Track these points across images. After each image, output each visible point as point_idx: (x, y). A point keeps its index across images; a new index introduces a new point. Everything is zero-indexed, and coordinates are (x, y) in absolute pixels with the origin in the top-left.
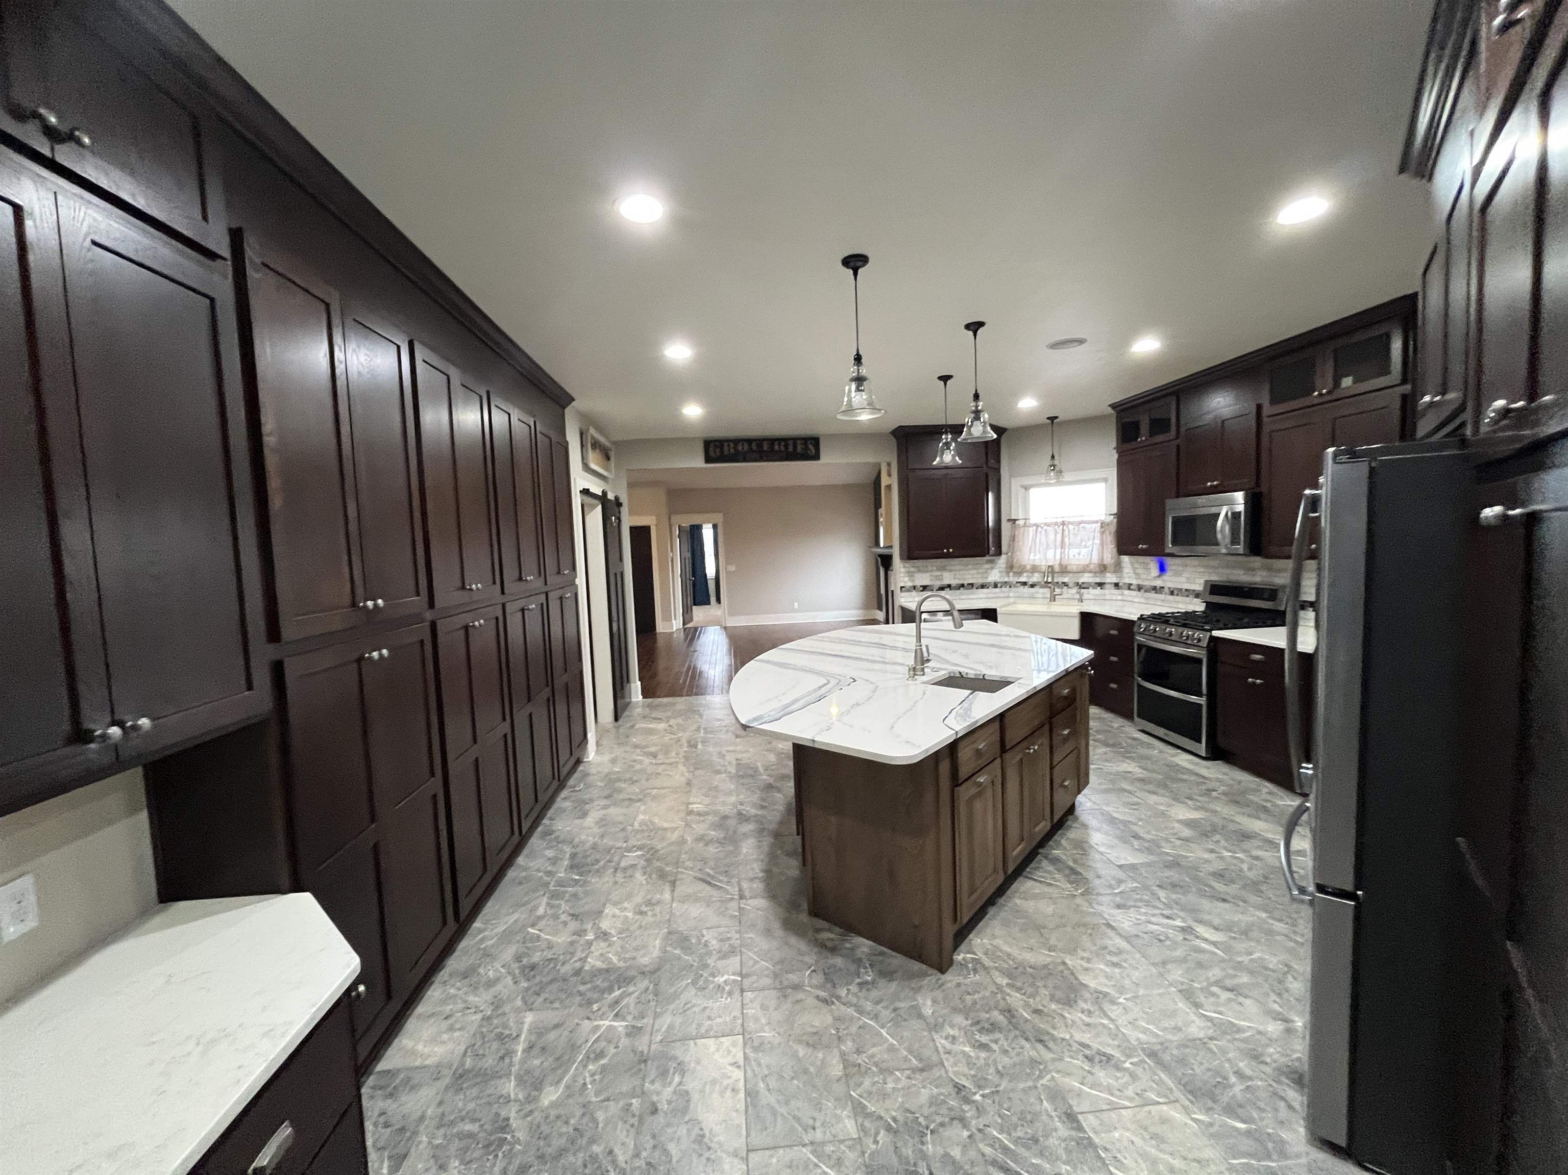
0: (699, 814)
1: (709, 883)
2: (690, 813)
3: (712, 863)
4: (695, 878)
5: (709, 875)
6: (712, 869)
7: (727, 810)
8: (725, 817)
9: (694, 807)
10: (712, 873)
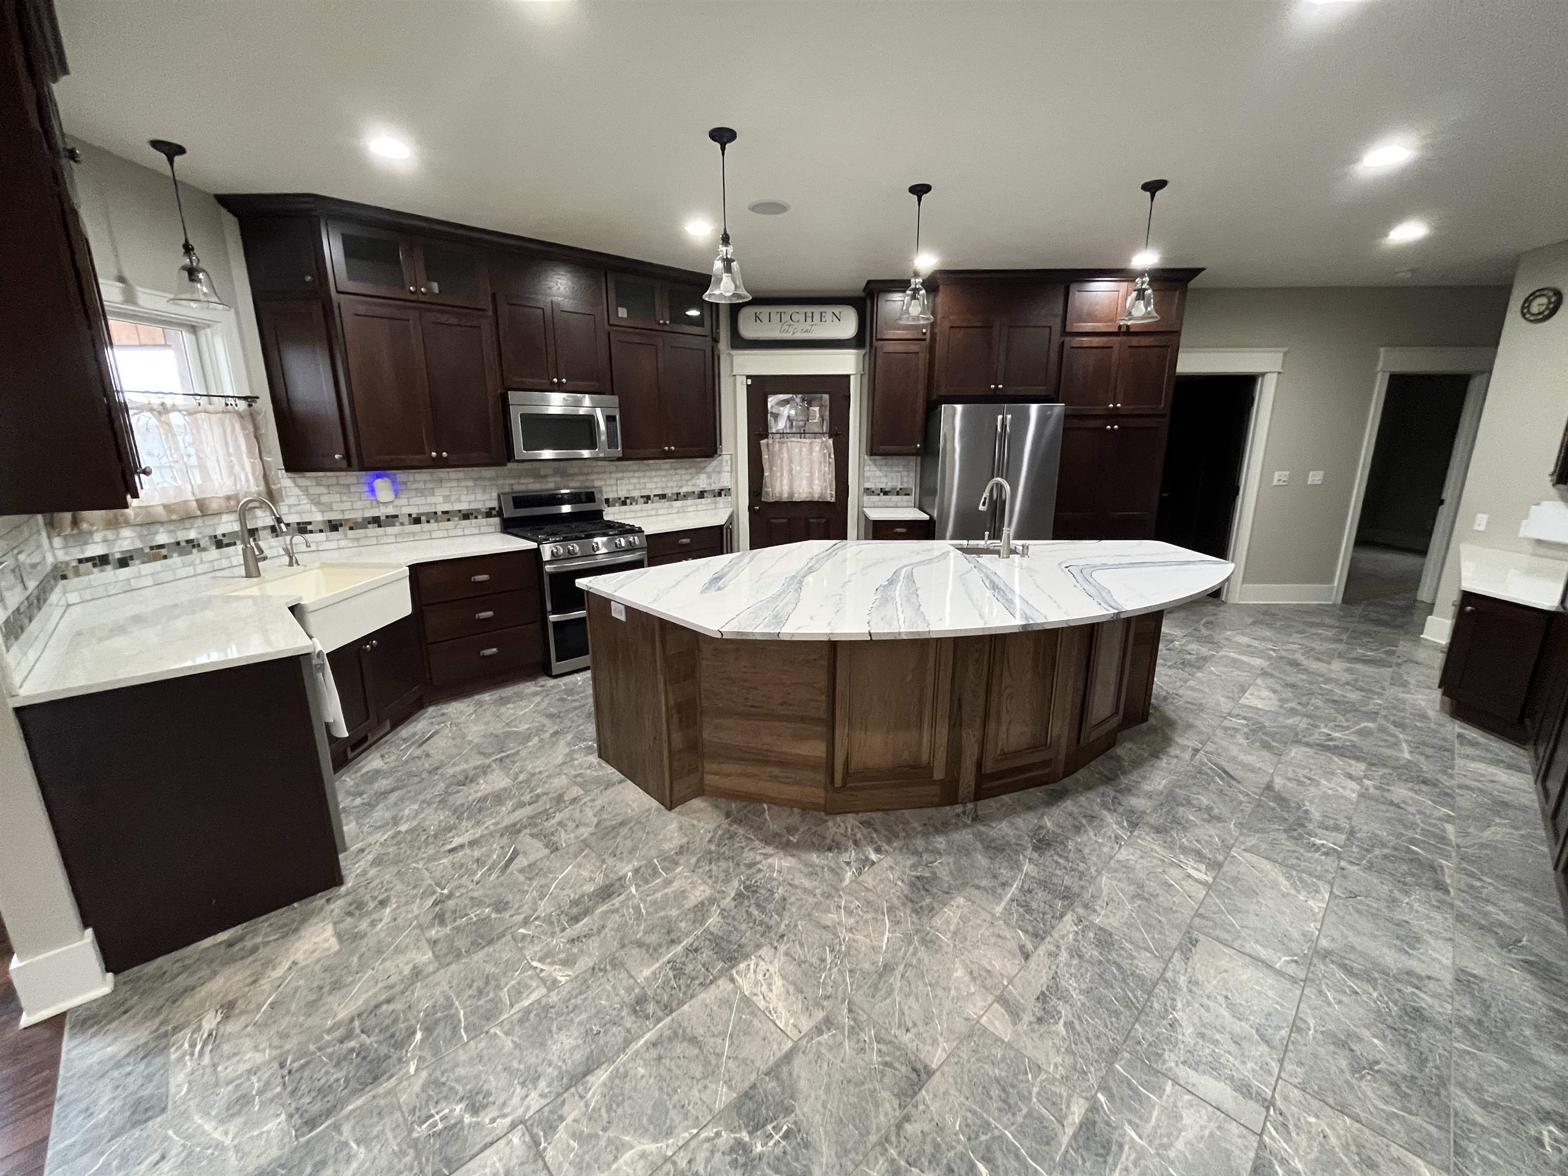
0: (1199, 856)
1: (1225, 772)
2: (1215, 866)
3: (1213, 787)
4: (1239, 782)
5: (1222, 779)
6: (1215, 782)
7: (1147, 840)
8: (1158, 830)
9: (1202, 874)
10: (1218, 780)
